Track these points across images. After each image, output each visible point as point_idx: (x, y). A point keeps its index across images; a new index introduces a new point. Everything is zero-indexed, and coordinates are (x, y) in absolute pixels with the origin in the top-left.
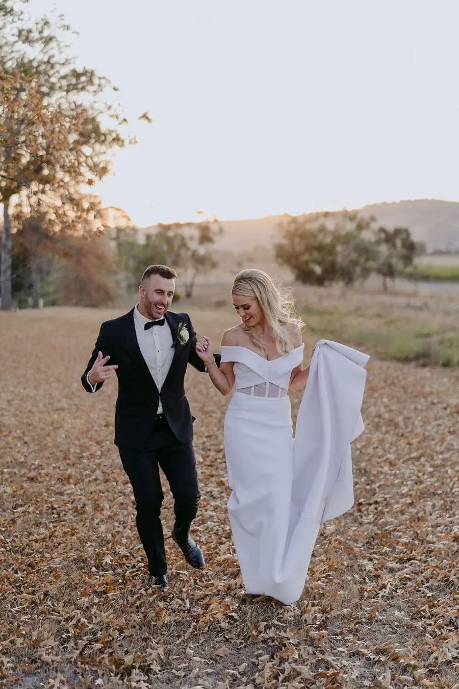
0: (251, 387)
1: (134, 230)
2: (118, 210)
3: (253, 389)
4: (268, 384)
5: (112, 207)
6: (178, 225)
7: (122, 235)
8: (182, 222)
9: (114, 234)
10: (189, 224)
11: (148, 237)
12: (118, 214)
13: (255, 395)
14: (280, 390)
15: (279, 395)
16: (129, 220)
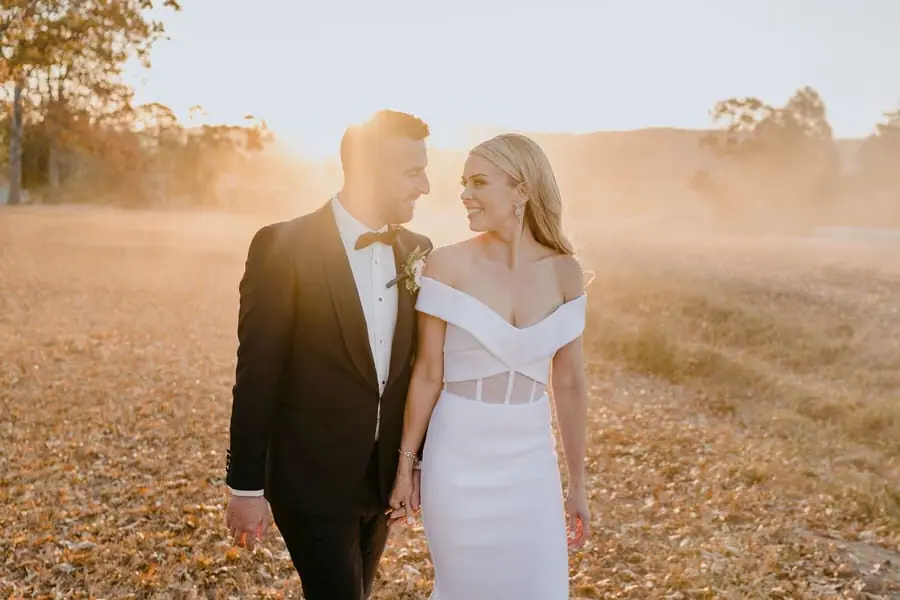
0: (476, 381)
1: (179, 129)
2: (162, 107)
3: (480, 384)
4: (512, 374)
5: (155, 104)
6: (225, 128)
7: (165, 133)
8: (229, 125)
9: (156, 133)
10: (236, 128)
11: (191, 138)
12: (161, 112)
13: (484, 399)
14: (535, 384)
15: (532, 398)
16: (174, 118)
